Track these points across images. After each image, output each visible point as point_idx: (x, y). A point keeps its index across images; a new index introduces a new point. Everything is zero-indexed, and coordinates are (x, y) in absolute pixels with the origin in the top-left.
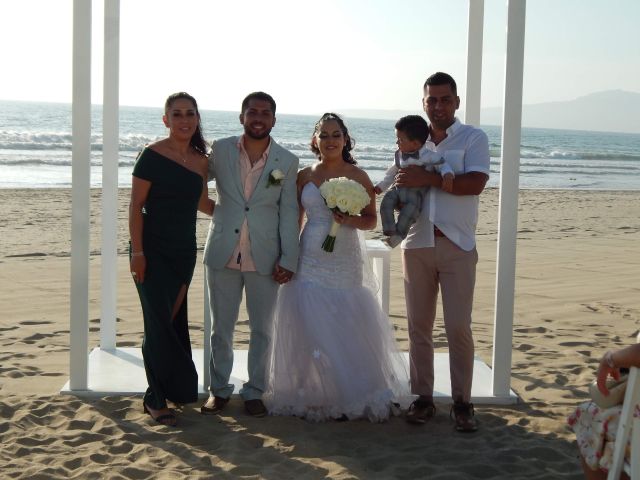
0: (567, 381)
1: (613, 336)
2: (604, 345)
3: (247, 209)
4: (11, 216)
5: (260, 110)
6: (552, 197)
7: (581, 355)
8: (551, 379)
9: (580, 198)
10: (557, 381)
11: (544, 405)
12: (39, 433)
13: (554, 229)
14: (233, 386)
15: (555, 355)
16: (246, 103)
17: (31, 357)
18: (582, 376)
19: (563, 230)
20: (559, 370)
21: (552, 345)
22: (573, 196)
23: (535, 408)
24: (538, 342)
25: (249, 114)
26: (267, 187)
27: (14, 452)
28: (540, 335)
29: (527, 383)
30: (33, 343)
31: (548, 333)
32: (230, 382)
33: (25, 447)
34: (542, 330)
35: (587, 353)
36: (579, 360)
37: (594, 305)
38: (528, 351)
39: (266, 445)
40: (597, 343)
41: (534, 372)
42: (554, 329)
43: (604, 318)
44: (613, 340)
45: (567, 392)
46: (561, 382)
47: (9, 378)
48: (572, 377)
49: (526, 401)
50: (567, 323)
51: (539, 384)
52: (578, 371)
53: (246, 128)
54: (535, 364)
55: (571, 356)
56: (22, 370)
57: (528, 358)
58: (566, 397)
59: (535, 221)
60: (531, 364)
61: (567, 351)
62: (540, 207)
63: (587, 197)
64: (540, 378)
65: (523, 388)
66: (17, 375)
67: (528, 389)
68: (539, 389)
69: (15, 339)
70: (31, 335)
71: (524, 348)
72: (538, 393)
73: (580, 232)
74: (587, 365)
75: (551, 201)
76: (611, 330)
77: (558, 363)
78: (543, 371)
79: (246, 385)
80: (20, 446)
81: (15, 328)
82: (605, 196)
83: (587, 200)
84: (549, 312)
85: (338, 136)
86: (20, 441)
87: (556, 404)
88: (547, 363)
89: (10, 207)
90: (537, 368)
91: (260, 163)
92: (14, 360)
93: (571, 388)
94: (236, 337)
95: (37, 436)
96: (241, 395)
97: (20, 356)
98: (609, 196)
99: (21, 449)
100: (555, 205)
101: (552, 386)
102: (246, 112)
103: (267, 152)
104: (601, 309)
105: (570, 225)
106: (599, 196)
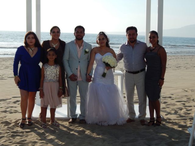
0: (178, 112)
1: (192, 99)
2: (189, 101)
3: (79, 62)
4: (9, 66)
5: (79, 31)
6: (174, 57)
7: (182, 105)
8: (173, 112)
9: (182, 57)
10: (175, 112)
11: (171, 120)
12: (18, 130)
13: (174, 67)
14: (77, 115)
15: (174, 105)
16: (75, 29)
17: (15, 107)
18: (182, 111)
19: (177, 67)
20: (176, 109)
21: (173, 102)
22: (181, 57)
23: (168, 121)
24: (169, 101)
25: (76, 33)
26: (85, 54)
27: (10, 136)
28: (170, 99)
29: (166, 113)
30: (16, 103)
31: (172, 98)
32: (76, 114)
33: (13, 134)
34: (170, 97)
35: (184, 104)
36: (182, 106)
37: (186, 90)
38: (166, 104)
39: (86, 133)
40: (187, 101)
41: (168, 110)
42: (174, 97)
43: (189, 93)
44: (192, 100)
45: (178, 116)
46: (176, 113)
47: (9, 114)
48: (179, 111)
49: (165, 118)
50: (178, 95)
51: (169, 113)
52: (181, 109)
53: (76, 37)
54: (168, 108)
55: (179, 105)
56: (12, 111)
57: (166, 106)
58: (177, 117)
59: (168, 65)
60: (167, 108)
61: (178, 103)
62: (170, 60)
63: (184, 57)
64: (169, 112)
65: (164, 115)
66: (11, 113)
67: (166, 115)
68: (169, 115)
69: (10, 102)
70: (15, 101)
71: (165, 103)
72: (169, 116)
73: (182, 68)
74: (184, 108)
75: (173, 59)
76: (191, 97)
77: (175, 107)
78: (171, 110)
79: (80, 115)
80: (12, 134)
81: (10, 99)
82: (190, 57)
83: (185, 58)
84: (172, 92)
85: (104, 39)
86: (12, 132)
87: (174, 119)
88: (172, 107)
89: (9, 63)
90: (169, 109)
91: (82, 47)
92: (10, 108)
93: (179, 114)
94: (77, 101)
95: (17, 131)
96: (79, 118)
97: (12, 107)
98: (191, 57)
99: (13, 135)
100: (175, 60)
101: (173, 114)
102: (76, 32)
103: (83, 44)
104: (188, 91)
105: (179, 66)
106: (188, 57)
